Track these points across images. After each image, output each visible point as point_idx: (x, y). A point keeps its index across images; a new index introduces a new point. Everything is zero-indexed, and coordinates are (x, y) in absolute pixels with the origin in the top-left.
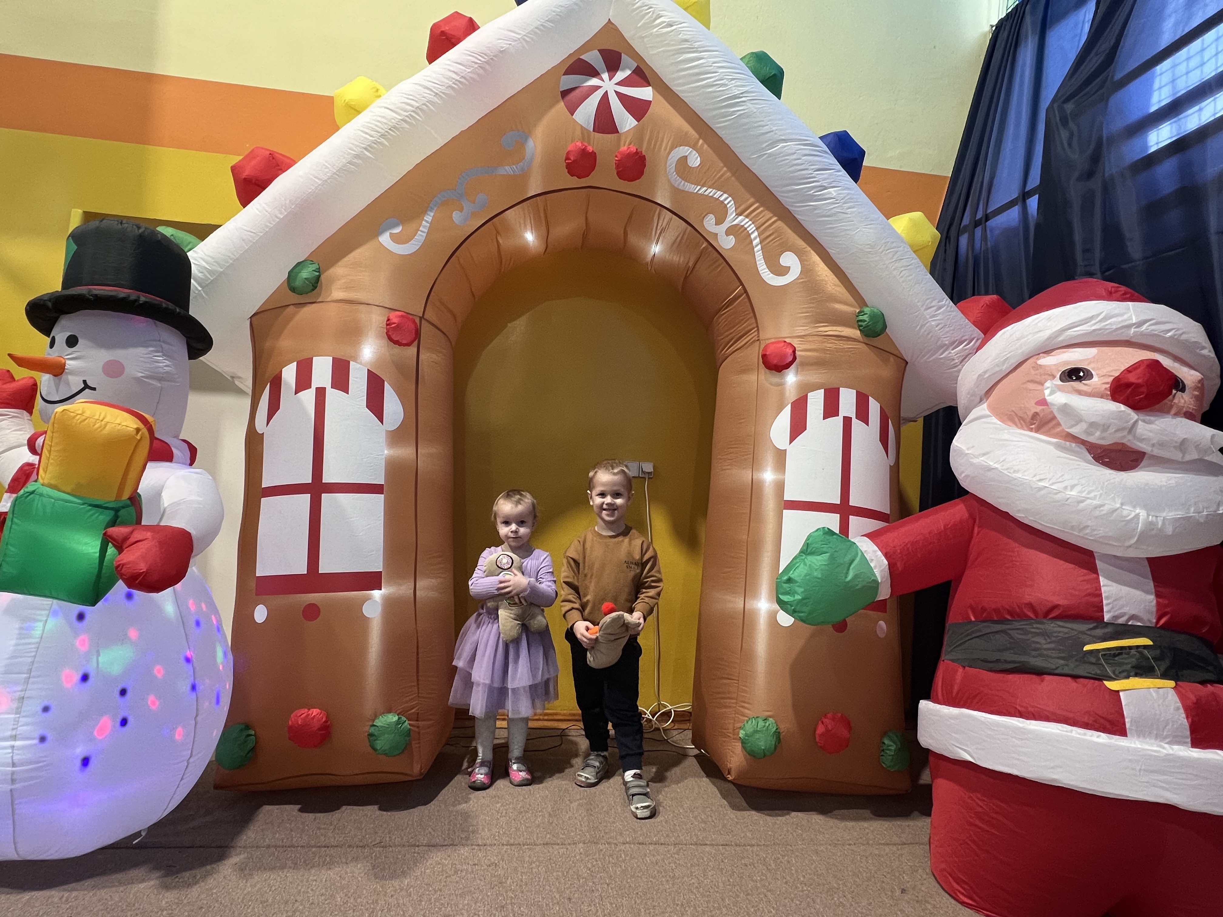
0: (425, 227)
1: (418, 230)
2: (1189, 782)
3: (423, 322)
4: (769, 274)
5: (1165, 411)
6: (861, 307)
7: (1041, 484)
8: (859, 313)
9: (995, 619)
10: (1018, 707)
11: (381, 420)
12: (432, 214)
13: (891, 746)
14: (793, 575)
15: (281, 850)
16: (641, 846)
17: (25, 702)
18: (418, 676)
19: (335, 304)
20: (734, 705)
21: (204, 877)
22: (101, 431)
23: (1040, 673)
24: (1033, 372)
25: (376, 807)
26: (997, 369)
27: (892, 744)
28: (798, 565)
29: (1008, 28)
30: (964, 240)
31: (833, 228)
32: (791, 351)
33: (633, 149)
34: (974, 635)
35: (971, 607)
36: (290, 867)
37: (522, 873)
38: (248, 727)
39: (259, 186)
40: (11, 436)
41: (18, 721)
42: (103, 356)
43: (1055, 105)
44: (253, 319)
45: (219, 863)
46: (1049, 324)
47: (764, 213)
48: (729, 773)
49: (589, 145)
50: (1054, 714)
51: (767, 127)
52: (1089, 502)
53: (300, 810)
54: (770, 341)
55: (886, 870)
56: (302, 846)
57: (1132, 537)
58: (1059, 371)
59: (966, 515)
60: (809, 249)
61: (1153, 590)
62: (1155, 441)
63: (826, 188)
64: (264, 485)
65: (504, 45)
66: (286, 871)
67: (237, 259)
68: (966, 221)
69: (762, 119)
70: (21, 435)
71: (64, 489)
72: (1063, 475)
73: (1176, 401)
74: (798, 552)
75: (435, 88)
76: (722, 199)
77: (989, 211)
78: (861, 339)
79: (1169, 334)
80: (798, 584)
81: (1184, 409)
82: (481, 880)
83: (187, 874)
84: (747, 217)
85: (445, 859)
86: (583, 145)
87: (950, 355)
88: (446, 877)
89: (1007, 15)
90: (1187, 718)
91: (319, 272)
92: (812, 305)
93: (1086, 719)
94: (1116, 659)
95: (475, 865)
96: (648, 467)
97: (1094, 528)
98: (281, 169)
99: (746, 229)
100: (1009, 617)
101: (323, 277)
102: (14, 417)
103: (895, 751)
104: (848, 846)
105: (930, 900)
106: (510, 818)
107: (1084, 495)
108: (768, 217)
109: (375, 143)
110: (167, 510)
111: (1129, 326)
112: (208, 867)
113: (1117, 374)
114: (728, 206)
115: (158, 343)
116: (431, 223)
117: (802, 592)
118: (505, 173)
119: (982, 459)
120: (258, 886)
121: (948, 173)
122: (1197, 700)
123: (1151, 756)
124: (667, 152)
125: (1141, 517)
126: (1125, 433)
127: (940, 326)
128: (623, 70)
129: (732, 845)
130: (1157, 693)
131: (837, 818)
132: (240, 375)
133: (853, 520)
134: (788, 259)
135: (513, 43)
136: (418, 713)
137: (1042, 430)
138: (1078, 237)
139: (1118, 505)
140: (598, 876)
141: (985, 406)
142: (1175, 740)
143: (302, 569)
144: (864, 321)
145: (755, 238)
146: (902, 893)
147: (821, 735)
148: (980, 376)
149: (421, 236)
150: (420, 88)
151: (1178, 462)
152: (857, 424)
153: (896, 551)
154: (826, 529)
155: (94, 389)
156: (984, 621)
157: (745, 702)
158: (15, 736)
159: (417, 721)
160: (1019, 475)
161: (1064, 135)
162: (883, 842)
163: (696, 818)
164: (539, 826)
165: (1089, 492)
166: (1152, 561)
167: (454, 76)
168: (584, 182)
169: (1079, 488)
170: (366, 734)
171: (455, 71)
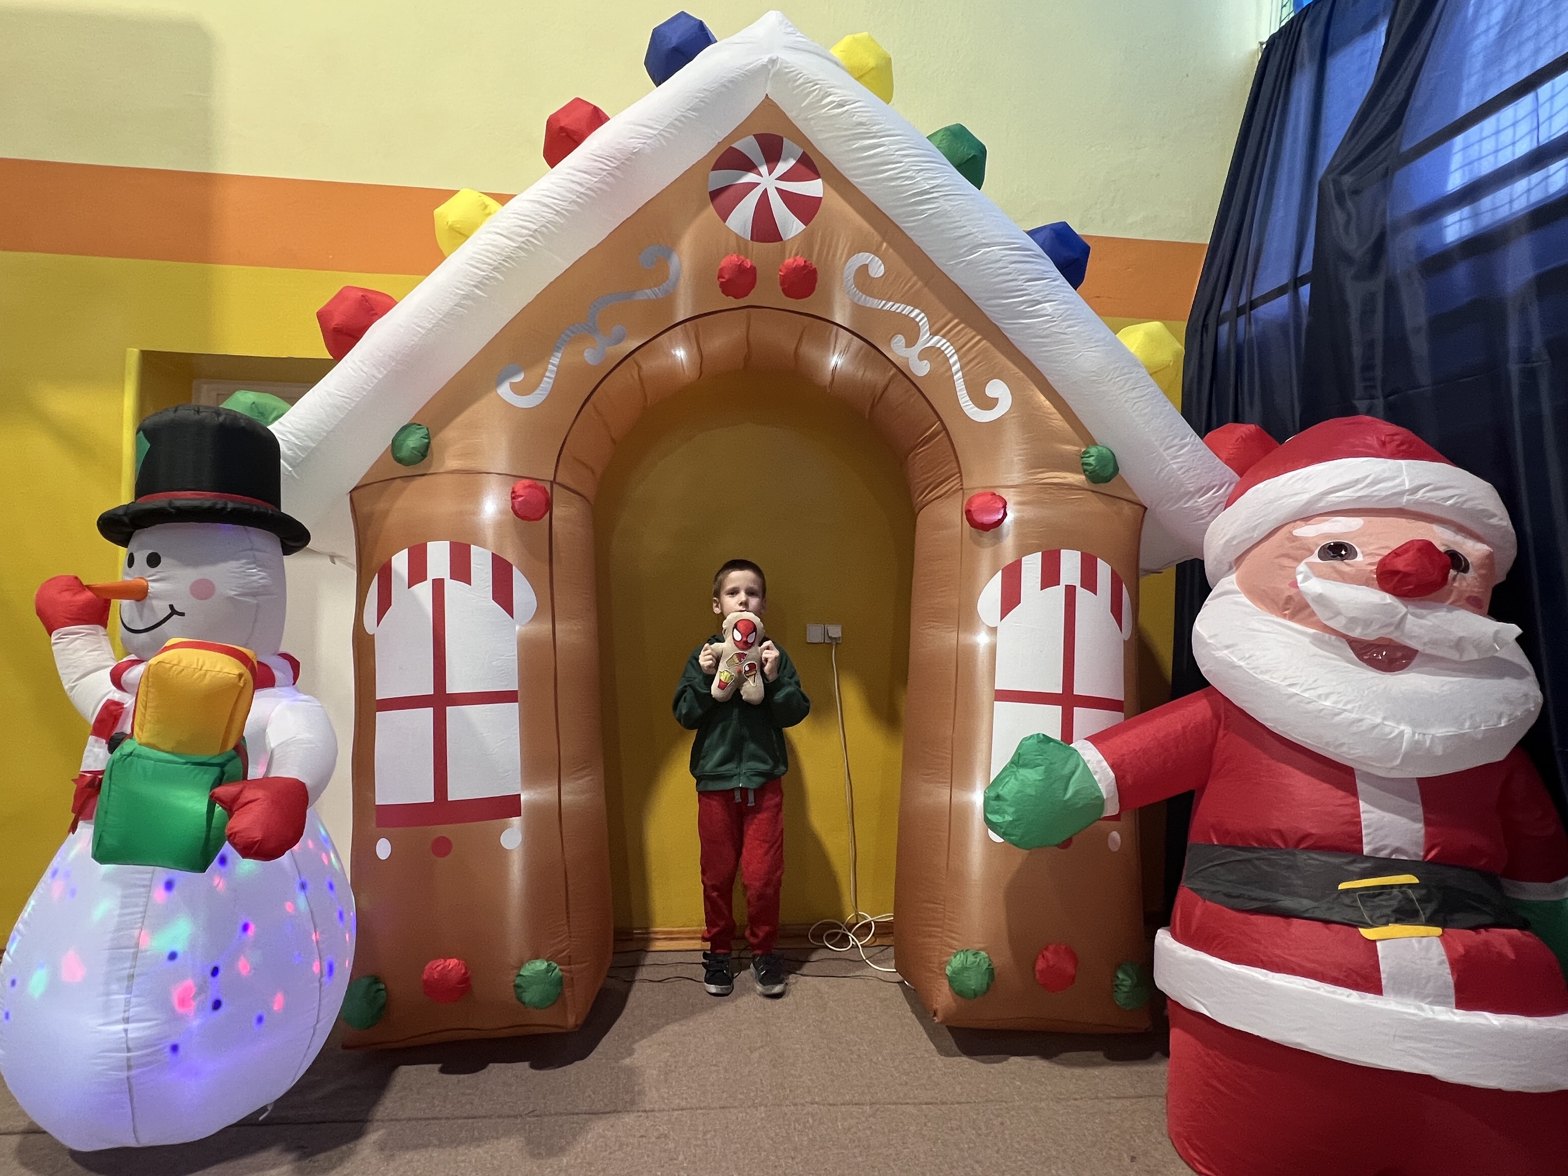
0: (551, 371)
1: (543, 376)
2: (1448, 1051)
3: (555, 486)
4: (971, 408)
5: (1442, 600)
6: (1088, 447)
7: (1293, 690)
8: (1085, 453)
9: (1241, 845)
10: (1260, 955)
11: (511, 613)
12: (560, 355)
13: (1125, 980)
14: (1003, 791)
15: (424, 1123)
16: (831, 1108)
17: (136, 980)
18: (568, 913)
19: (450, 476)
20: (940, 935)
21: (341, 1160)
22: (201, 681)
23: (1287, 915)
24: (1288, 544)
25: (526, 1064)
26: (1247, 536)
27: (1125, 978)
28: (1007, 779)
29: (1281, 48)
30: (1224, 329)
31: (1050, 351)
32: (1001, 505)
33: (801, 262)
34: (1216, 863)
35: (1213, 826)
36: (435, 1146)
37: (695, 1146)
38: (376, 980)
39: (350, 335)
40: (86, 658)
41: (129, 1002)
42: (190, 575)
43: (1330, 177)
44: (355, 493)
45: (356, 1142)
46: (1307, 486)
47: (963, 333)
48: (935, 1014)
49: (747, 258)
50: (1300, 966)
51: (965, 229)
52: (1345, 715)
53: (443, 1071)
54: (976, 492)
55: (1116, 1132)
56: (447, 1118)
57: (1396, 758)
58: (1318, 545)
59: (1209, 714)
60: (1021, 374)
61: (1422, 817)
62: (1426, 640)
63: (1040, 303)
64: (379, 697)
65: (636, 144)
66: (430, 1149)
67: (332, 431)
68: (1227, 306)
69: (958, 219)
70: (98, 655)
71: (162, 747)
72: (1316, 681)
73: (1456, 584)
74: (1009, 760)
75: (554, 204)
76: (912, 315)
77: (1255, 296)
78: (1087, 486)
79: (1449, 502)
80: (1008, 803)
81: (1467, 595)
82: (648, 1156)
83: (321, 1156)
84: (944, 336)
85: (608, 1130)
86: (738, 261)
87: (1196, 504)
88: (610, 1153)
89: (1280, 29)
90: (1452, 975)
91: (429, 438)
92: (1025, 446)
93: (1335, 974)
94: (1376, 900)
95: (642, 1136)
96: (835, 631)
97: (1351, 746)
98: (376, 314)
99: (943, 352)
100: (1256, 845)
101: (433, 442)
102: (88, 634)
103: (1130, 986)
104: (1072, 1101)
105: (1162, 1169)
106: (680, 1074)
107: (1340, 706)
108: (970, 336)
109: (487, 279)
110: (276, 752)
111: (1402, 493)
112: (344, 1148)
113: (1386, 552)
114: (920, 324)
115: (250, 553)
116: (558, 367)
117: (1012, 813)
118: (645, 297)
119: (1225, 652)
120: (402, 1170)
121: (1206, 239)
122: (1467, 952)
123: (1408, 1020)
124: (843, 259)
125: (1406, 736)
126: (1392, 628)
127: (1183, 470)
128: (786, 160)
129: (936, 1103)
130: (1420, 942)
131: (1062, 1064)
132: (340, 554)
133: (1079, 712)
134: (997, 389)
135: (649, 141)
136: (570, 957)
137: (1298, 617)
138: (1357, 351)
139: (1378, 720)
140: (782, 1148)
141: (1233, 577)
142: (1437, 1000)
143: (427, 796)
144: (1090, 465)
145: (955, 363)
146: (1132, 1161)
147: (1042, 972)
148: (1227, 541)
149: (547, 383)
150: (538, 206)
151: (1456, 662)
152: (1082, 594)
153: (1124, 760)
154: (1041, 736)
155: (182, 614)
156: (1226, 847)
157: (952, 931)
158: (128, 1018)
159: (569, 964)
160: (1266, 677)
161: (1339, 216)
162: (1115, 1095)
163: (896, 1068)
164: (713, 1085)
165: (1346, 704)
166: (1422, 782)
167: (578, 188)
168: (742, 302)
169: (1334, 698)
170: (513, 983)
171: (579, 181)
